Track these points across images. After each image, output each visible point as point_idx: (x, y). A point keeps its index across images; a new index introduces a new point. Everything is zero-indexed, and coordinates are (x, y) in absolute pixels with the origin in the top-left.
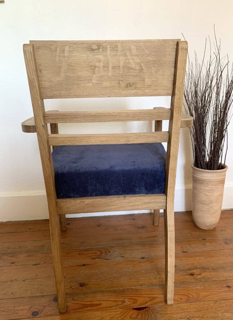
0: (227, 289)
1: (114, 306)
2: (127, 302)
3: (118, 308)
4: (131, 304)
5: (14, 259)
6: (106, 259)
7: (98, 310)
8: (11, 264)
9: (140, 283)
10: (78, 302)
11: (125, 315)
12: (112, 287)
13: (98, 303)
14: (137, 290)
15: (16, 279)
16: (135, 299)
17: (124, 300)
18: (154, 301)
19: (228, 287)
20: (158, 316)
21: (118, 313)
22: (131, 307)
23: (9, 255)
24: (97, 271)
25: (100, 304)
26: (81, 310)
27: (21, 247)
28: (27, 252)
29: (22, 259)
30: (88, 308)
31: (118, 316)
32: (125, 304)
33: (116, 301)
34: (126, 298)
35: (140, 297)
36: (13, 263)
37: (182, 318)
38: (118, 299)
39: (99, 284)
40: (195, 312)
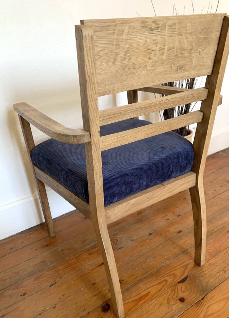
1: (161, 289)
2: (170, 280)
3: (166, 289)
4: (174, 280)
5: (22, 289)
6: (119, 249)
8: (22, 296)
9: (166, 257)
10: (128, 301)
11: (176, 292)
12: (147, 273)
13: (145, 292)
14: (168, 265)
15: (43, 310)
16: (173, 274)
17: (164, 279)
18: (188, 268)
20: (201, 278)
21: (170, 292)
22: (175, 282)
23: (11, 288)
24: (120, 263)
25: (149, 293)
26: (137, 307)
27: (18, 273)
28: (30, 275)
29: (32, 286)
30: (141, 302)
31: (171, 296)
32: (169, 282)
33: (159, 283)
34: (165, 277)
35: (175, 270)
36: (24, 294)
37: (218, 272)
38: (160, 281)
39: (133, 275)
40: (223, 262)
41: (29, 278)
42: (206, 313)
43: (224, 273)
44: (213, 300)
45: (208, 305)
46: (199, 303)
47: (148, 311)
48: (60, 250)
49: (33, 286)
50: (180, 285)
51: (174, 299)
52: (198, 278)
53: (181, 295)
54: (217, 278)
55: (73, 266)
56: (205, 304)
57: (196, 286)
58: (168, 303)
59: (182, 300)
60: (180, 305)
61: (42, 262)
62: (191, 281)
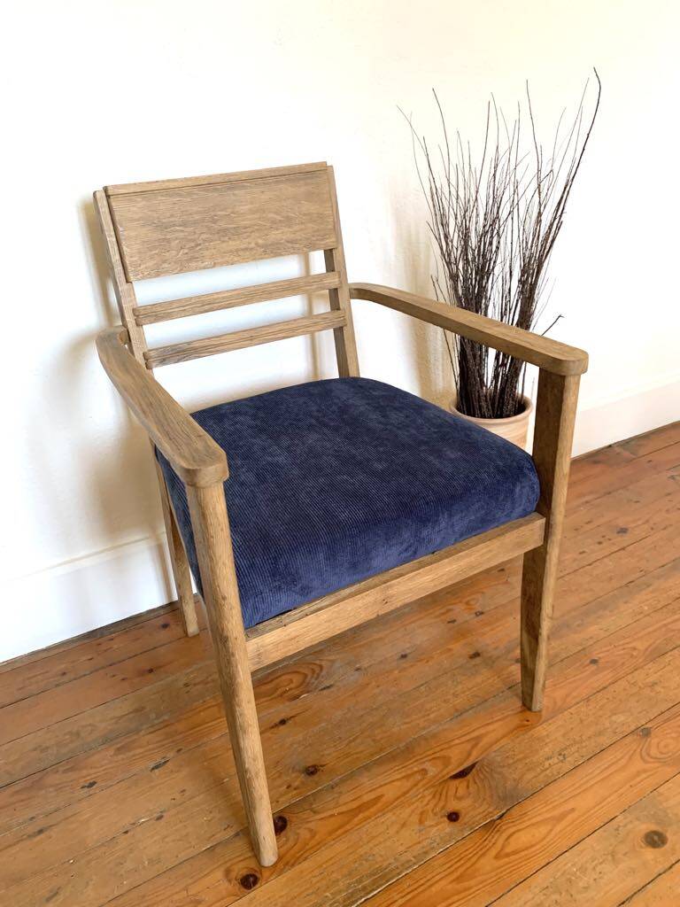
0: (594, 667)
1: (411, 789)
2: (432, 770)
3: (421, 790)
4: (442, 771)
5: (85, 772)
6: (324, 688)
7: (383, 811)
8: (86, 789)
9: (432, 716)
10: (330, 813)
11: (443, 798)
12: (381, 750)
13: (372, 796)
14: (434, 736)
15: (132, 822)
16: (444, 757)
17: (421, 767)
18: (481, 744)
19: (594, 662)
20: (505, 771)
21: (428, 798)
22: (443, 777)
23: (61, 769)
24: (323, 725)
25: (382, 796)
26: (348, 827)
27: (78, 734)
28: (106, 740)
29: (110, 766)
30: (361, 816)
31: (431, 805)
32: (431, 774)
33: (407, 777)
34: (424, 762)
35: (449, 748)
36: (92, 785)
37: (548, 759)
38: (409, 772)
39: (348, 755)
40: (564, 736)
41: (103, 747)
42: (502, 849)
43: (562, 761)
44: (524, 822)
45: (512, 830)
46: (491, 826)
47: (374, 838)
48: (181, 684)
49: (112, 768)
50: (457, 782)
51: (435, 814)
52: (499, 770)
53: (454, 806)
54: (543, 771)
55: (209, 724)
56: (504, 827)
57: (490, 787)
58: (421, 822)
59: (453, 817)
60: (448, 827)
61: (136, 711)
62: (482, 776)
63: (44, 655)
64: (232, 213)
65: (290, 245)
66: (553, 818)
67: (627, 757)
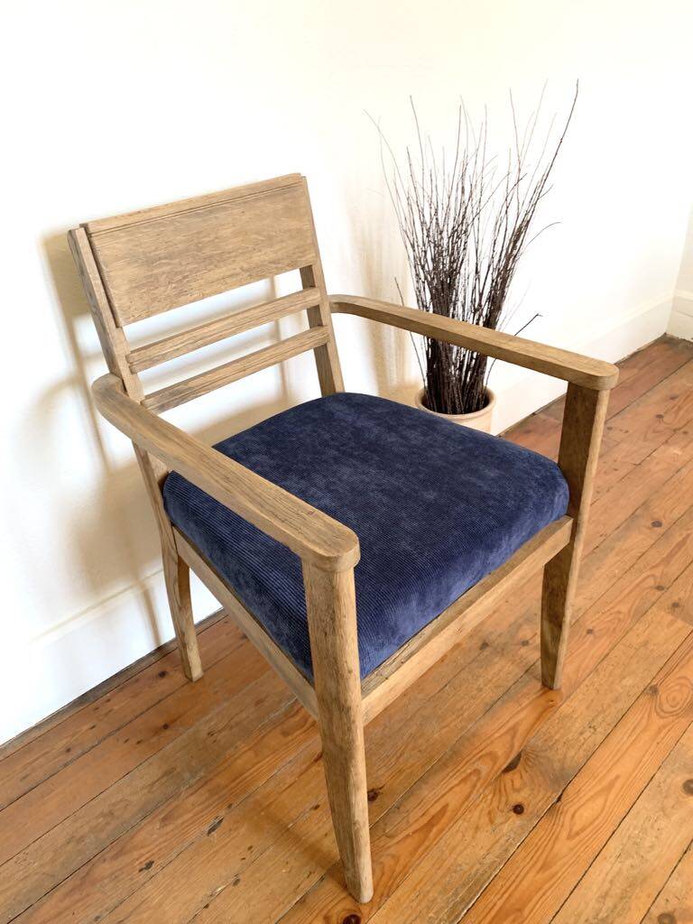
0: (591, 637)
1: (471, 792)
2: (484, 768)
3: (481, 791)
4: (493, 768)
5: (136, 854)
7: (453, 820)
8: (145, 872)
9: (465, 715)
10: (405, 833)
11: (504, 793)
12: (430, 759)
13: (438, 807)
14: (474, 735)
15: (209, 893)
16: (490, 754)
17: (473, 769)
18: (519, 733)
19: (590, 632)
20: (549, 754)
21: (489, 797)
22: (497, 772)
23: (109, 856)
25: (447, 805)
26: (427, 843)
27: (111, 813)
28: (147, 813)
29: (161, 840)
30: (435, 830)
31: (495, 804)
32: (484, 773)
33: (464, 780)
34: (474, 763)
35: (492, 742)
36: (149, 865)
37: (581, 733)
38: (464, 775)
39: (400, 772)
40: (588, 708)
41: (145, 821)
42: (571, 830)
43: (593, 733)
44: (581, 798)
45: (572, 810)
46: (553, 810)
47: (454, 848)
48: (203, 734)
49: (165, 841)
50: (508, 776)
51: (502, 811)
52: (543, 754)
53: (516, 798)
54: (581, 747)
55: (251, 771)
56: (566, 808)
57: (541, 772)
58: (491, 822)
59: (518, 809)
60: (516, 821)
61: (166, 774)
62: (530, 764)
63: (37, 733)
64: (217, 238)
65: (273, 266)
66: (602, 790)
67: (646, 715)
